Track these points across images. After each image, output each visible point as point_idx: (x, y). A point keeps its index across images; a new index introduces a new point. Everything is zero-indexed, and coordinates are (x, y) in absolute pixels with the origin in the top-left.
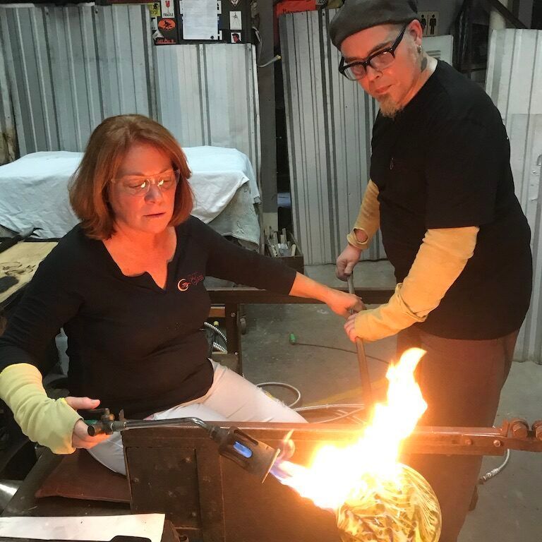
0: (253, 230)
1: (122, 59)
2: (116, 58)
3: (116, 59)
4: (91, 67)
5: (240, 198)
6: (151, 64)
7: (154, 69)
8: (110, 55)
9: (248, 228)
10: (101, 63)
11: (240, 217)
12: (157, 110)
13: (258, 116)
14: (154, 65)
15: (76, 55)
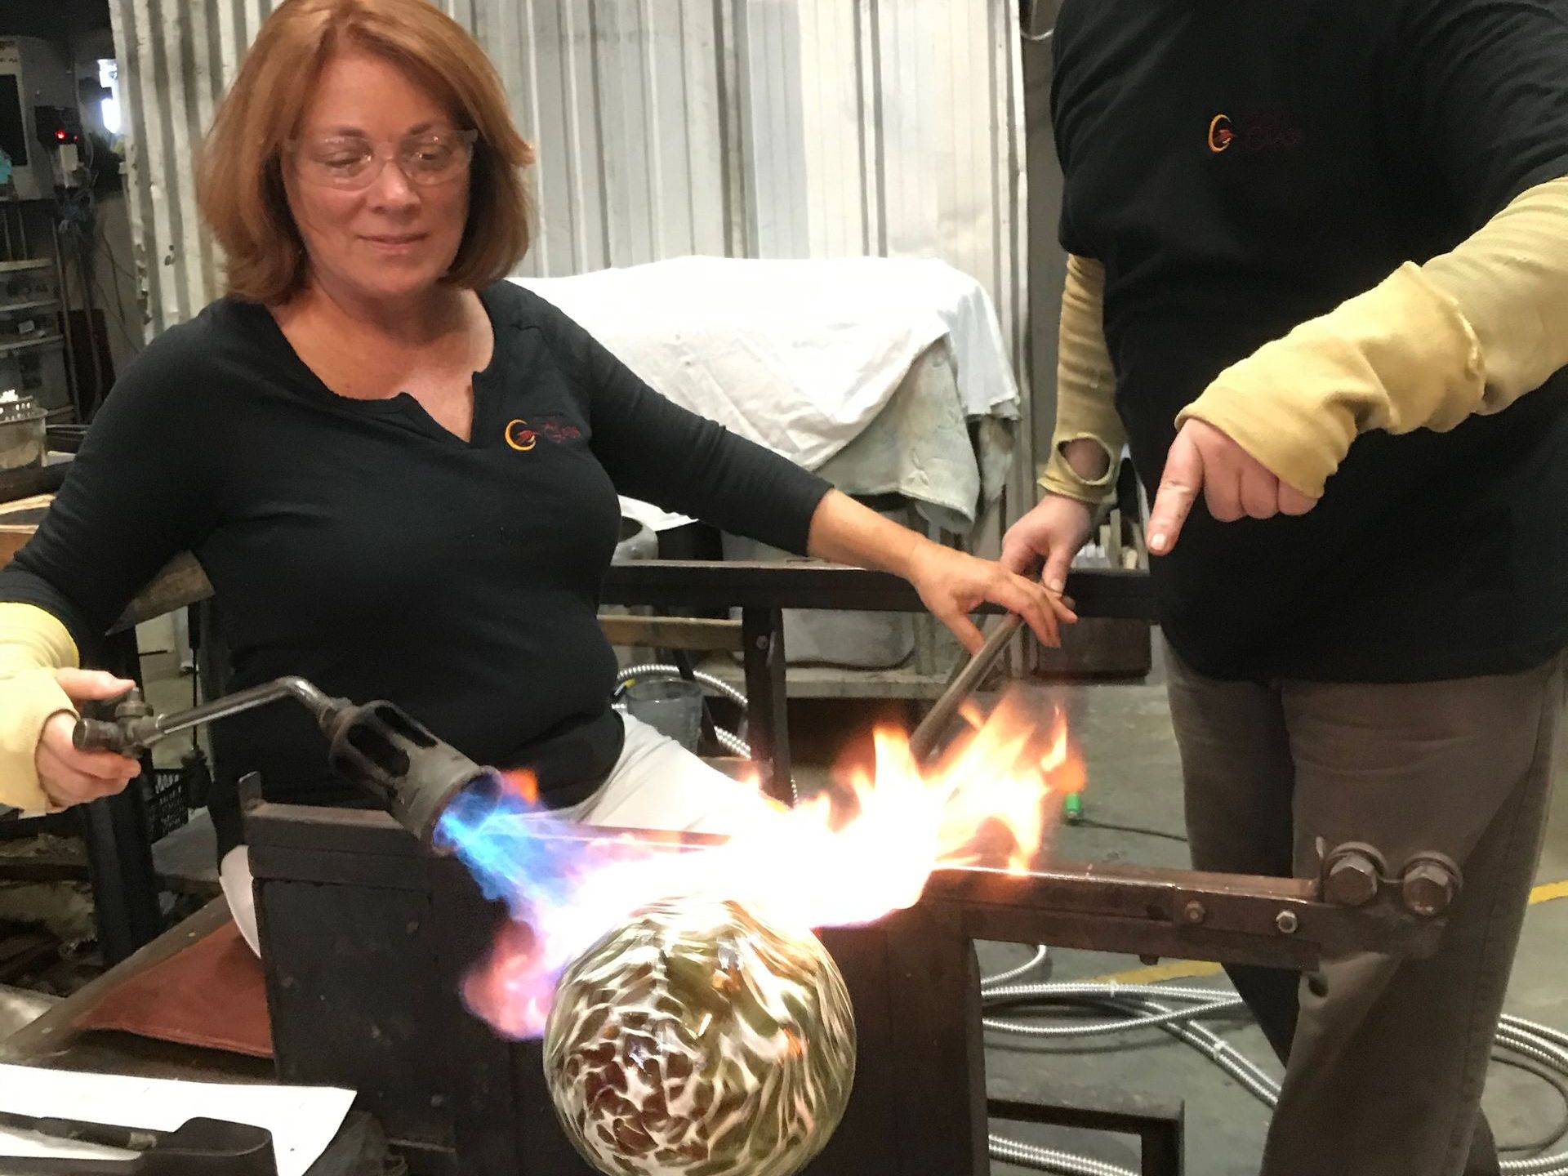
0: (956, 475)
1: (656, 33)
2: (640, 31)
3: (640, 35)
4: (576, 59)
5: (923, 384)
6: (729, 44)
7: (736, 56)
8: (624, 24)
9: (941, 468)
10: (601, 45)
11: (920, 439)
12: (741, 168)
13: (1023, 178)
14: (736, 46)
15: (540, 29)
